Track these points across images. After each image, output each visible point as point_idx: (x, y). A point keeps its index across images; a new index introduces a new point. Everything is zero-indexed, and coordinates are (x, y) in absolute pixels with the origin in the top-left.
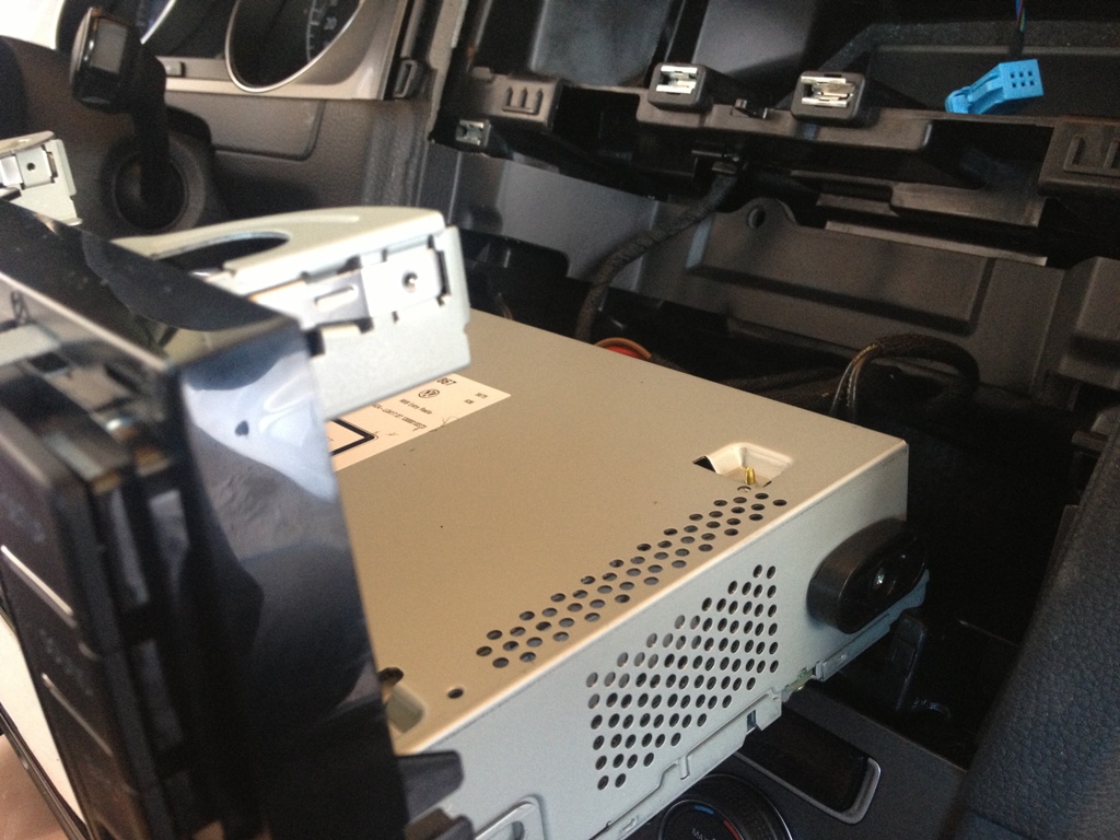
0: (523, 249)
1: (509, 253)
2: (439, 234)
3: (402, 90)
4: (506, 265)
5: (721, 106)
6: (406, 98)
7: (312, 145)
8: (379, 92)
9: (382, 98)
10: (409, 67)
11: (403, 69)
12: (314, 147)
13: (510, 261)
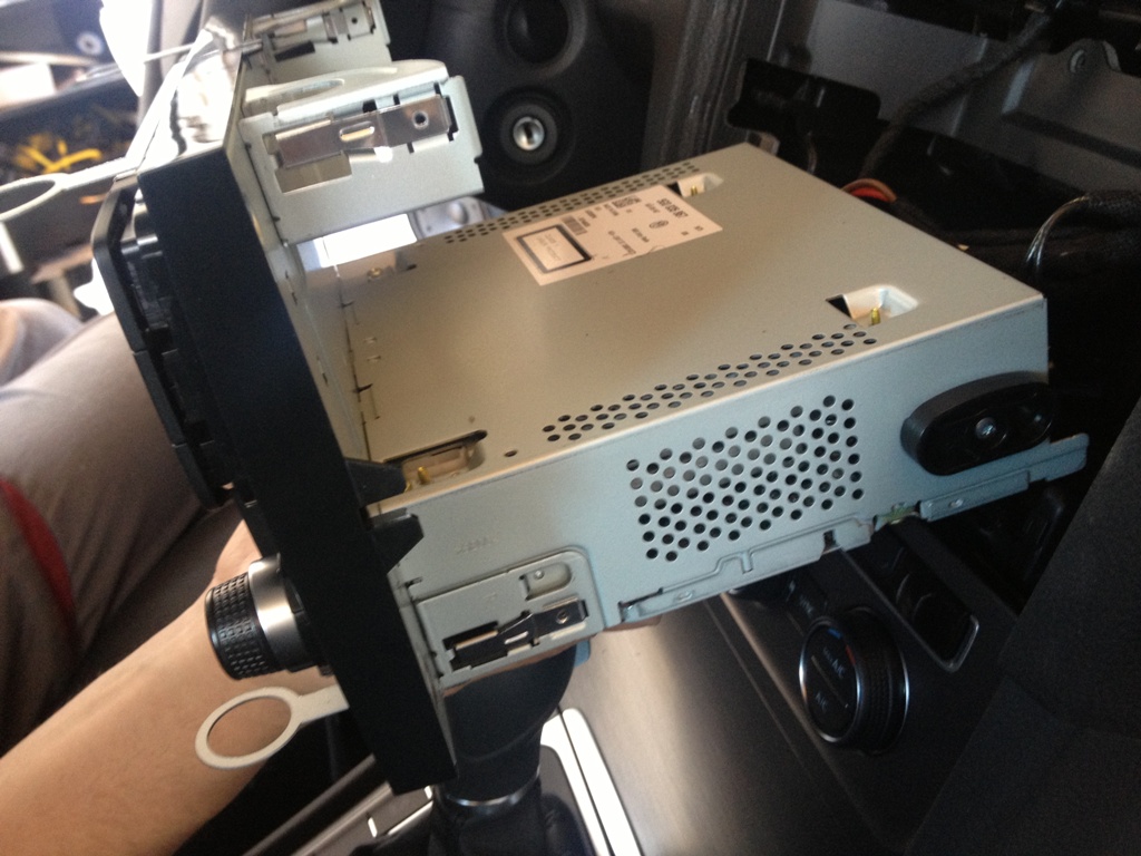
0: (835, 88)
1: (822, 92)
2: (444, 83)
4: (818, 104)
13: (823, 100)
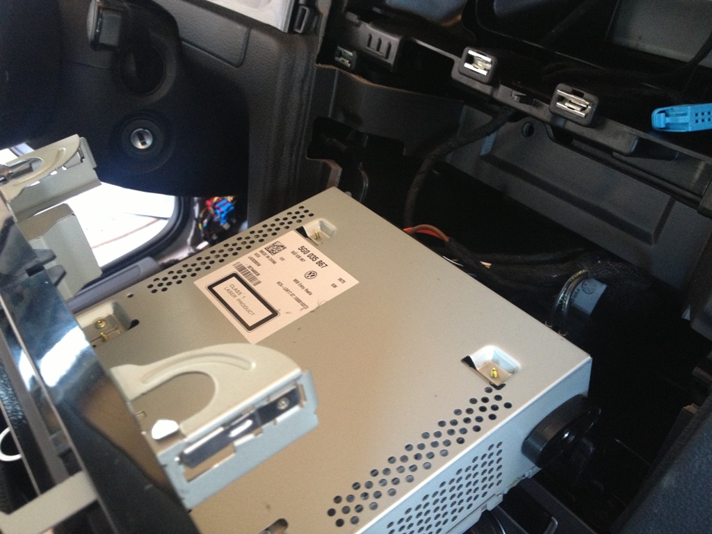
1: (367, 138)
3: (299, 27)
4: (365, 145)
5: (504, 87)
6: (303, 34)
7: (242, 58)
8: (285, 27)
9: (286, 31)
10: (304, 11)
11: (300, 12)
12: (243, 60)
